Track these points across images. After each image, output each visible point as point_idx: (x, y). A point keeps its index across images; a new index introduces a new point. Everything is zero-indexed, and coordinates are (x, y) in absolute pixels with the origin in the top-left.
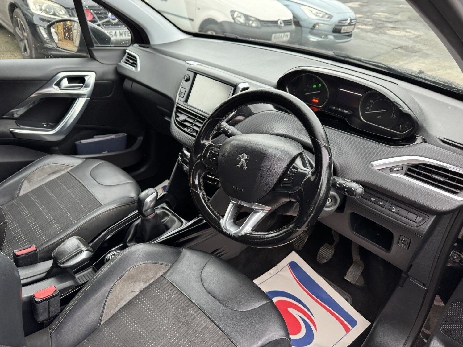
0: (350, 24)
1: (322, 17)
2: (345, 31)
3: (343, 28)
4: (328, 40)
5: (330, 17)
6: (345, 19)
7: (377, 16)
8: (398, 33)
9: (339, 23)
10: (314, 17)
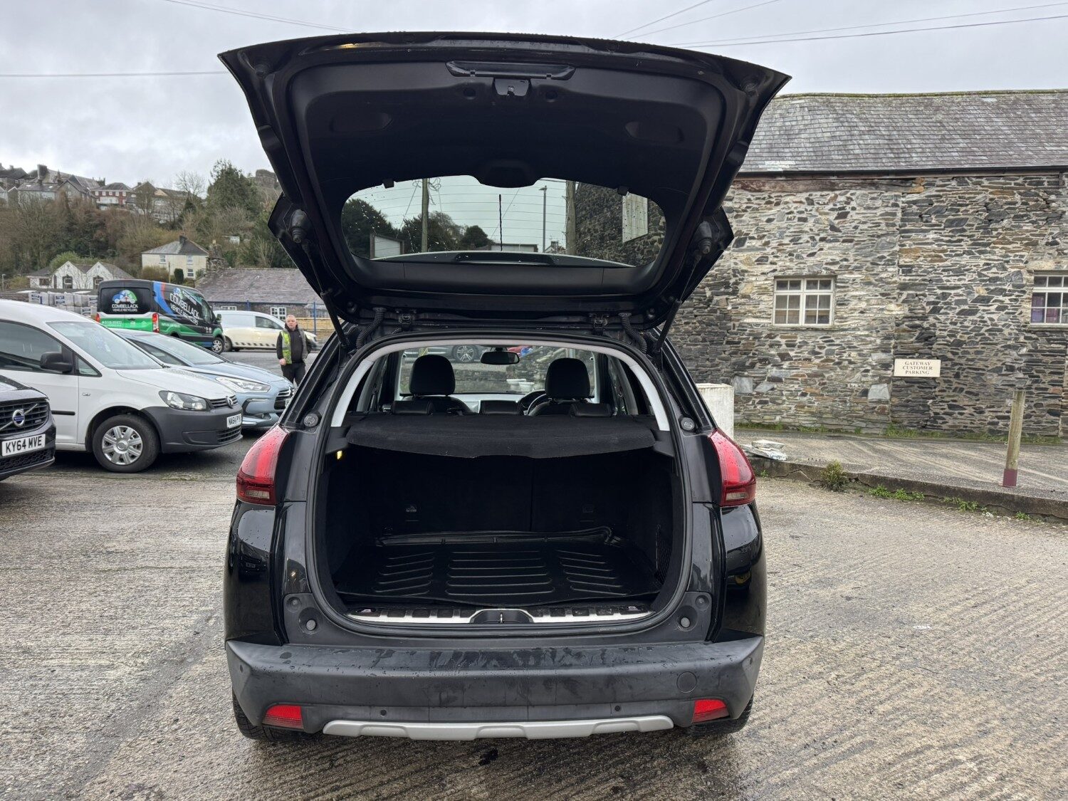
1: (253, 389)
5: (266, 388)
9: (279, 395)
10: (242, 391)
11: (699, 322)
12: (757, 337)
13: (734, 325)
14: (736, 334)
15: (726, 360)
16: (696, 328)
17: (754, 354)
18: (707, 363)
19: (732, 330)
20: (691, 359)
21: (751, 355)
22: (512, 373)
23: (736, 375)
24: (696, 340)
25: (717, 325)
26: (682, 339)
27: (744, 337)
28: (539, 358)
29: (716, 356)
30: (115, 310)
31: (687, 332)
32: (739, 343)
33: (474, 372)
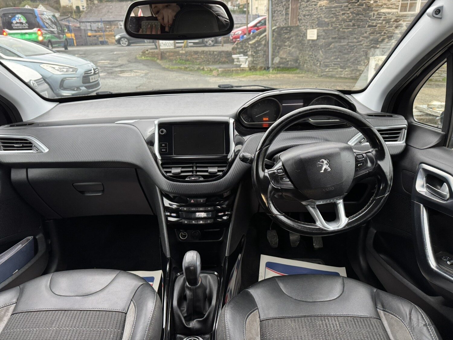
0: (95, 74)
1: (67, 71)
2: (94, 80)
3: (91, 77)
4: (81, 91)
5: (75, 70)
6: (89, 70)
7: (101, 64)
8: (129, 74)
9: (85, 74)
10: (59, 73)
11: (351, 13)
12: (388, 21)
13: (374, 14)
14: (375, 20)
15: (367, 38)
16: (349, 16)
17: (385, 33)
18: (355, 40)
19: (372, 18)
20: (344, 38)
21: (383, 34)
22: (235, 51)
23: (372, 47)
24: (349, 25)
25: (362, 15)
26: (340, 25)
27: (380, 22)
28: (251, 41)
29: (360, 36)
30: (14, 28)
31: (344, 20)
32: (376, 26)
33: (214, 52)
